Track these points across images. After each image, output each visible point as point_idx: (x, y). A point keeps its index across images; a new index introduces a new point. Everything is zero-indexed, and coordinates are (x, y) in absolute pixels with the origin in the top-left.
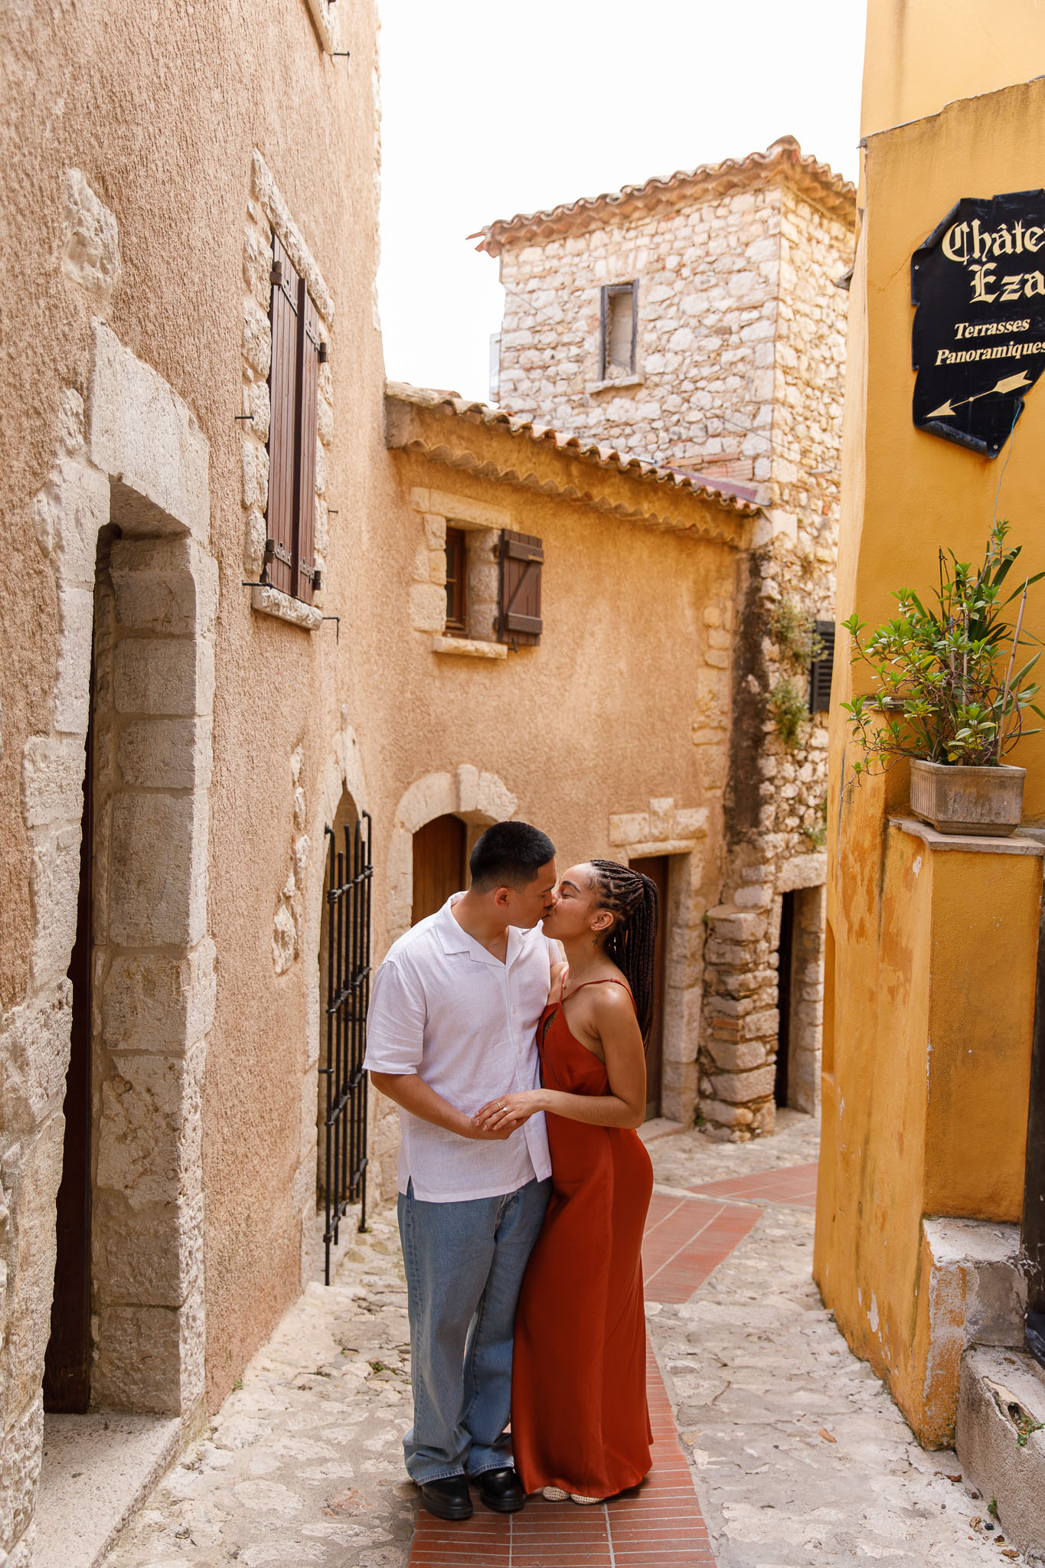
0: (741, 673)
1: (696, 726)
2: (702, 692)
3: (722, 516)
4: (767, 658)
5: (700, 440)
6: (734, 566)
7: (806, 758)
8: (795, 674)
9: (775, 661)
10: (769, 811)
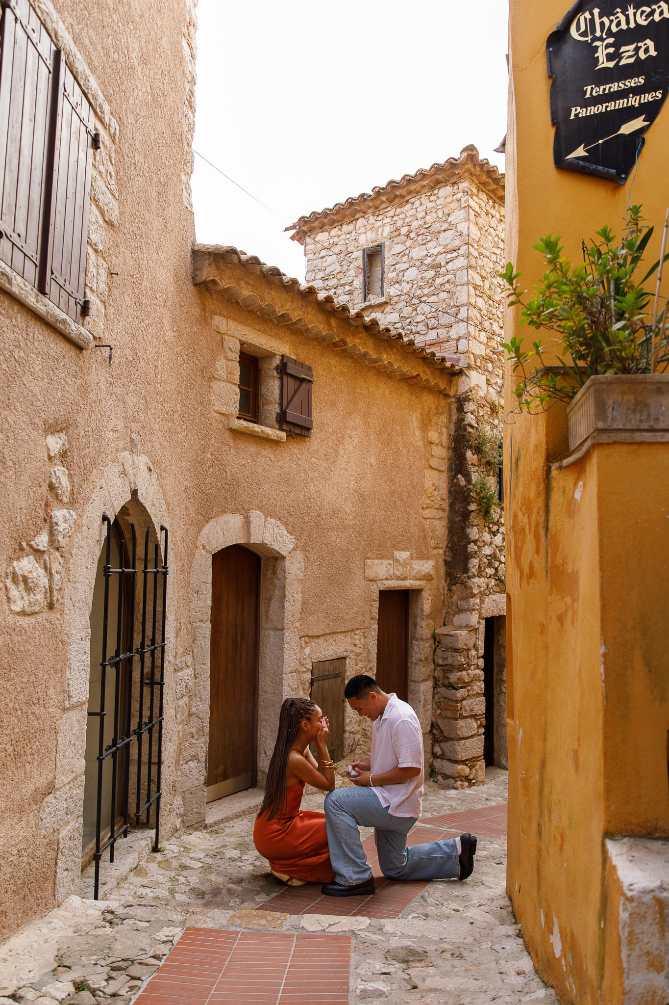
0: (453, 473)
1: (424, 506)
2: (428, 484)
3: (437, 373)
4: (470, 463)
5: (423, 332)
6: (447, 407)
7: (498, 530)
8: (488, 476)
9: (475, 466)
10: (474, 562)
